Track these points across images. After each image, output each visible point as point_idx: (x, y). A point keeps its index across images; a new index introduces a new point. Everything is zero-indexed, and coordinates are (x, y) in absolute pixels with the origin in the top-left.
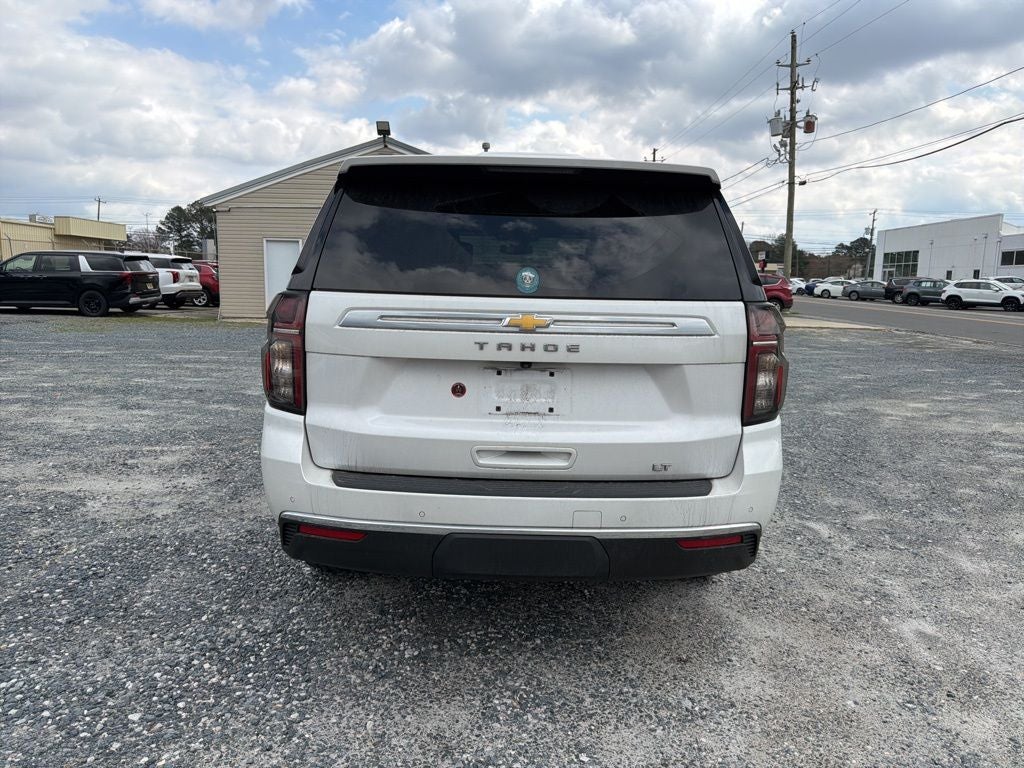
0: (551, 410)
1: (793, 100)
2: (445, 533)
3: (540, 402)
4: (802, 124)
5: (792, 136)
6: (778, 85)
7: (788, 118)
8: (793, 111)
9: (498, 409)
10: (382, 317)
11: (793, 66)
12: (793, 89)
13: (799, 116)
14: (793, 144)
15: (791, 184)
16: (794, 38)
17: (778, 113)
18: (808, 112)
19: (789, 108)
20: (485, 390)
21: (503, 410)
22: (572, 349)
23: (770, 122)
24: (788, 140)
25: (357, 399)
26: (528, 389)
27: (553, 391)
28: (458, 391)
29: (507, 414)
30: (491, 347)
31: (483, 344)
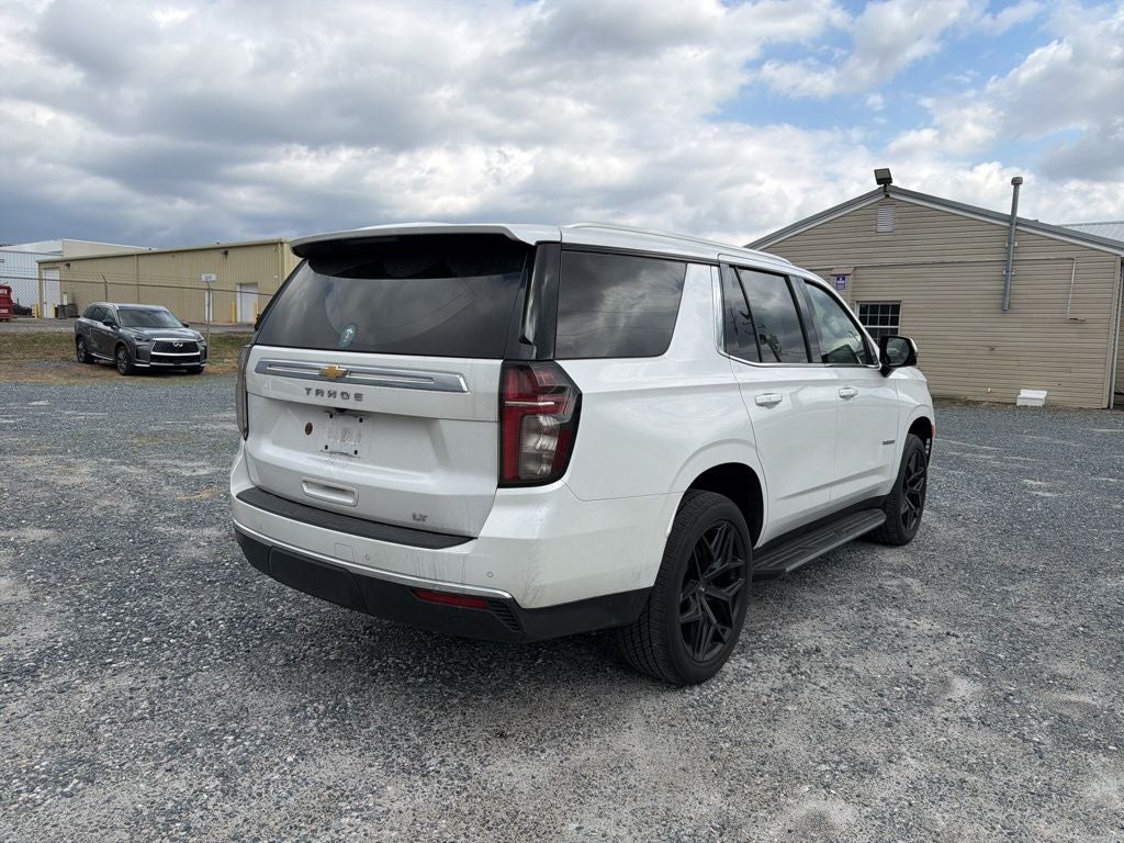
0: (356, 452)
2: (270, 545)
3: (349, 447)
9: (326, 447)
10: (270, 365)
20: (326, 431)
21: (329, 450)
22: (358, 397)
26: (346, 431)
27: (360, 435)
28: (309, 429)
29: (331, 453)
30: (313, 392)
31: (308, 390)
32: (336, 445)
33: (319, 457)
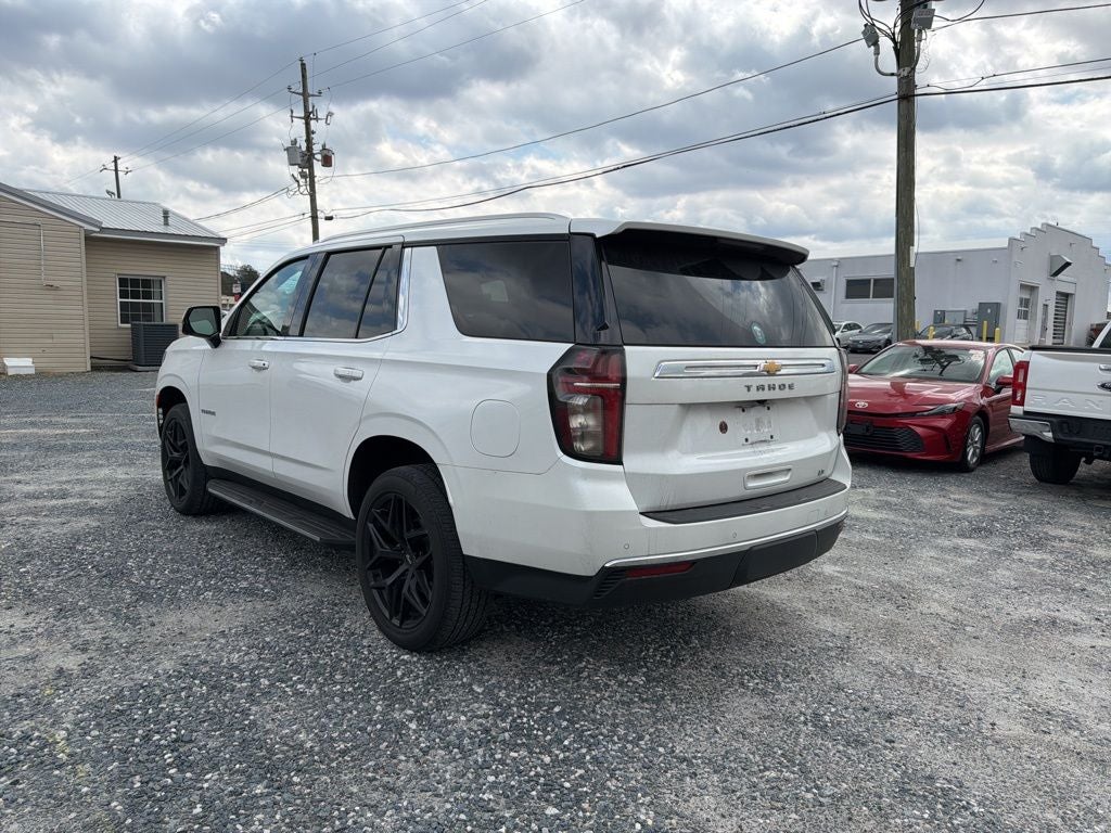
0: (772, 437)
1: (309, 132)
2: (747, 548)
3: (765, 432)
4: (319, 157)
5: (311, 168)
6: (292, 112)
7: (304, 148)
8: (309, 141)
9: (747, 440)
10: (687, 367)
11: (305, 95)
12: (307, 119)
13: (317, 148)
14: (312, 177)
15: (314, 218)
16: (303, 65)
17: (294, 142)
18: (324, 146)
19: (305, 138)
20: (739, 424)
21: (750, 441)
22: (791, 387)
23: (287, 149)
24: (307, 170)
25: (664, 444)
26: (758, 422)
27: (770, 422)
28: (724, 428)
29: (752, 444)
30: (754, 389)
31: (749, 388)
32: (754, 435)
33: (743, 451)
